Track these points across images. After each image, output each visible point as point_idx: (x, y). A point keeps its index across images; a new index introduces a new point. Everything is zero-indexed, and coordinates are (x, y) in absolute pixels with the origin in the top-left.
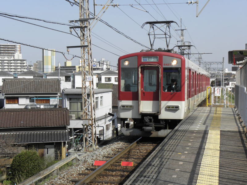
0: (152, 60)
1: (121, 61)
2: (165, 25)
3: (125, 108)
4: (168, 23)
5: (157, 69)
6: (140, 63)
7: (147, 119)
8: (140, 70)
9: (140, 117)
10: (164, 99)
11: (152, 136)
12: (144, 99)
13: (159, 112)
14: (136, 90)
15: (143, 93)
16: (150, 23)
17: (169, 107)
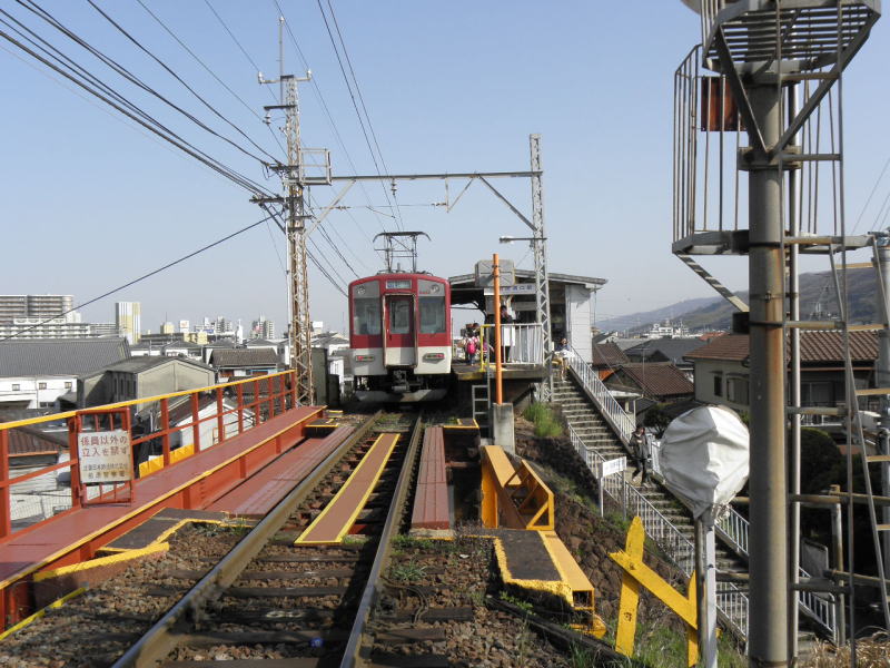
0: (402, 286)
1: (354, 288)
2: (410, 239)
3: (362, 360)
4: (413, 234)
5: (410, 299)
6: (383, 292)
7: (397, 374)
8: (384, 301)
9: (385, 373)
10: (422, 345)
11: (403, 400)
12: (391, 345)
13: (415, 364)
14: (378, 332)
15: (390, 337)
16: (387, 234)
17: (429, 356)
